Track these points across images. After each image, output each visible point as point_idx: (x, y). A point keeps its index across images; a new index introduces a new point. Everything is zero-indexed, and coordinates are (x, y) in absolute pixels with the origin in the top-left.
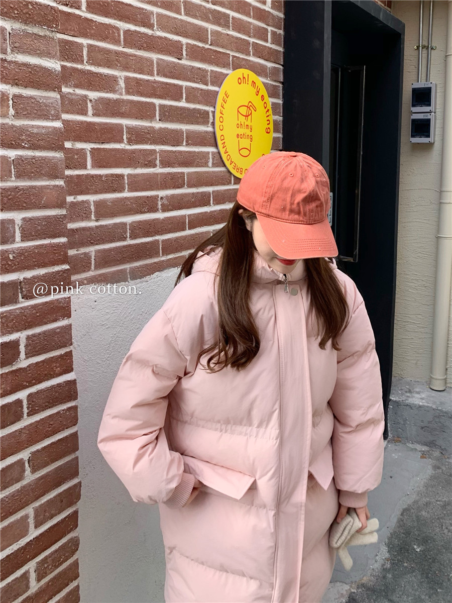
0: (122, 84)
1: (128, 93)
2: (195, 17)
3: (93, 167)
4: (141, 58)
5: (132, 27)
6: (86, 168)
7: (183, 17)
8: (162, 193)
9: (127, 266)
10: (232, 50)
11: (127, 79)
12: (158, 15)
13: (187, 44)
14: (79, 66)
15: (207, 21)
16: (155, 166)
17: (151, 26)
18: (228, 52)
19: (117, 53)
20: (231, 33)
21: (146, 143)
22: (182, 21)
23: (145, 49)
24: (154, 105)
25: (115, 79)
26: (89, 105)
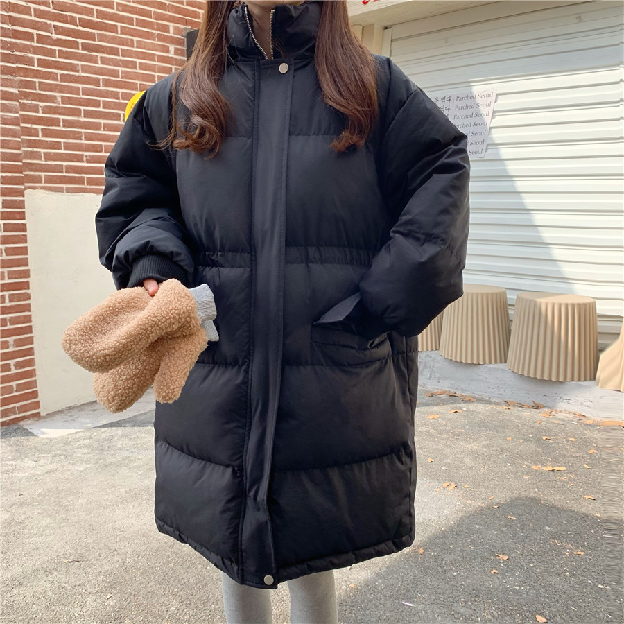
0: (60, 99)
1: (63, 103)
2: (109, 65)
3: (43, 136)
4: (71, 87)
5: (65, 72)
6: (38, 136)
7: (100, 65)
8: (86, 154)
9: (64, 186)
10: (139, 80)
11: (62, 97)
12: (82, 66)
13: (103, 79)
14: (34, 91)
15: (118, 66)
16: (81, 139)
17: (78, 71)
18: (136, 82)
19: (56, 85)
20: (138, 71)
21: (75, 128)
22: (99, 67)
23: (73, 82)
24: (80, 110)
25: (55, 97)
26: (40, 109)
